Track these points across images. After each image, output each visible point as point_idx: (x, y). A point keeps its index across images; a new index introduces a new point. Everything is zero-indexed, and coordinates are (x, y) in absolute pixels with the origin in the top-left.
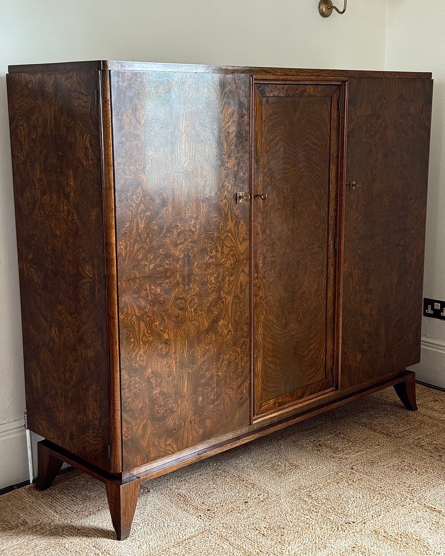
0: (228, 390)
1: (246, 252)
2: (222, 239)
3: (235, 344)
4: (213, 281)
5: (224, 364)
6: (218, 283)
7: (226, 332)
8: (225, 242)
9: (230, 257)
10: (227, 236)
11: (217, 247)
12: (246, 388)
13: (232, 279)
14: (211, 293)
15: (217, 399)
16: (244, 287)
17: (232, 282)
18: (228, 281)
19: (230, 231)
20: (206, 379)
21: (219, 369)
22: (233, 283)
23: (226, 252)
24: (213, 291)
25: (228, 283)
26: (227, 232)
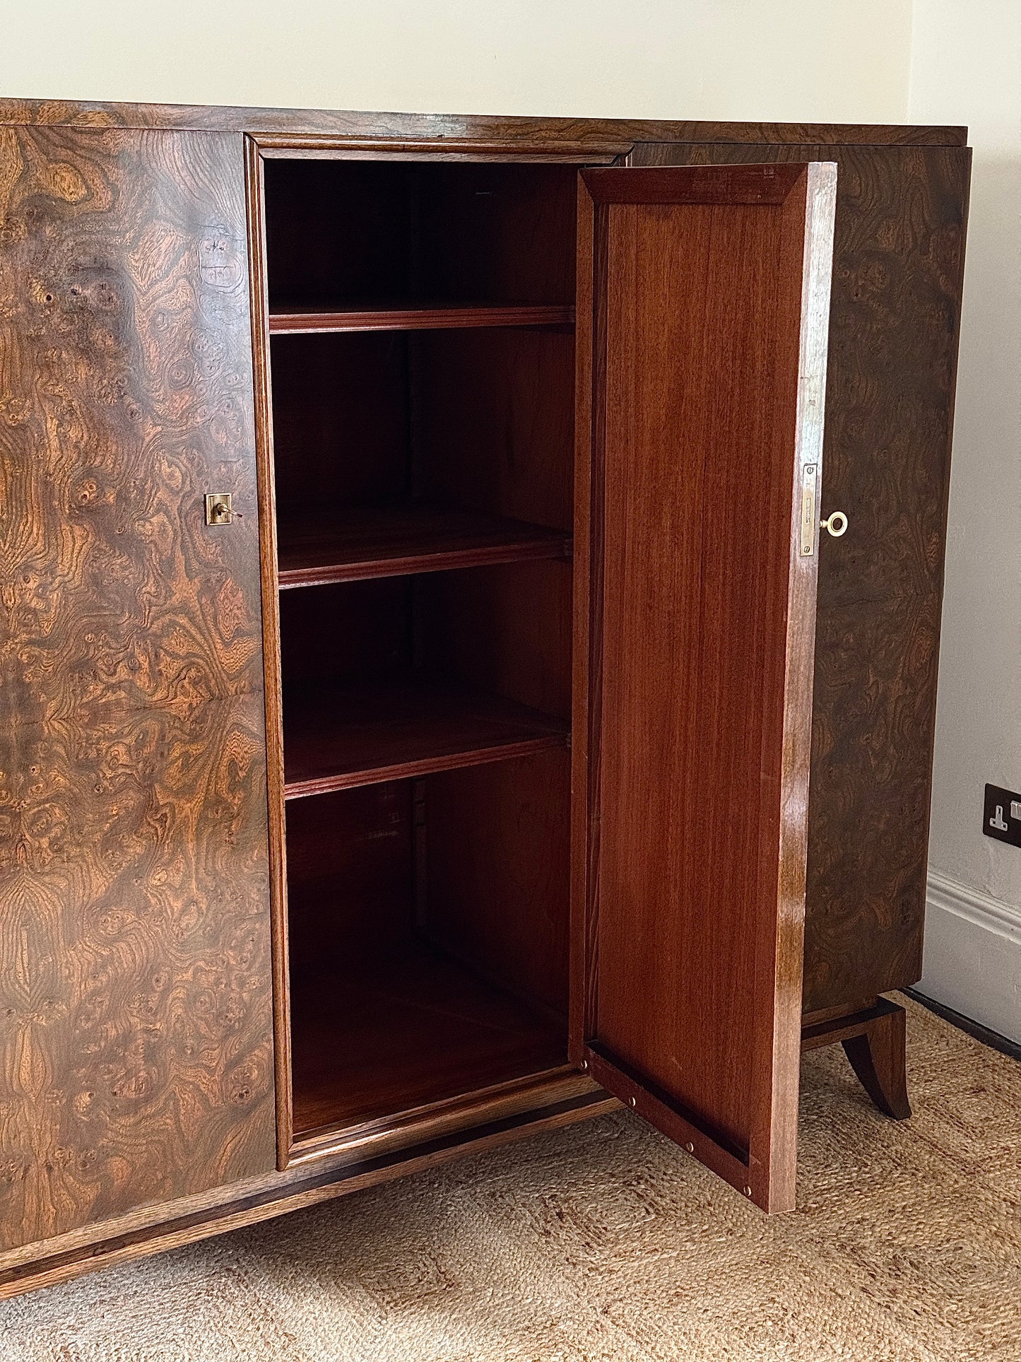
0: (190, 1072)
1: (247, 671)
2: (154, 634)
3: (213, 938)
4: (124, 759)
5: (174, 999)
6: (141, 765)
7: (178, 905)
8: (165, 641)
9: (187, 686)
10: (173, 624)
11: (132, 656)
12: (259, 1065)
13: (195, 749)
14: (115, 794)
15: (147, 1100)
16: (242, 774)
17: (196, 760)
18: (178, 758)
19: (184, 609)
20: (103, 1044)
21: (155, 1014)
22: (201, 762)
23: (172, 673)
24: (124, 787)
25: (180, 762)
26: (174, 610)
